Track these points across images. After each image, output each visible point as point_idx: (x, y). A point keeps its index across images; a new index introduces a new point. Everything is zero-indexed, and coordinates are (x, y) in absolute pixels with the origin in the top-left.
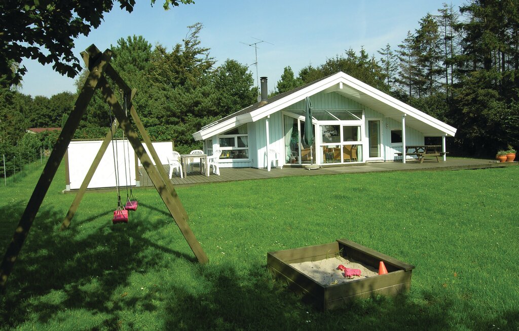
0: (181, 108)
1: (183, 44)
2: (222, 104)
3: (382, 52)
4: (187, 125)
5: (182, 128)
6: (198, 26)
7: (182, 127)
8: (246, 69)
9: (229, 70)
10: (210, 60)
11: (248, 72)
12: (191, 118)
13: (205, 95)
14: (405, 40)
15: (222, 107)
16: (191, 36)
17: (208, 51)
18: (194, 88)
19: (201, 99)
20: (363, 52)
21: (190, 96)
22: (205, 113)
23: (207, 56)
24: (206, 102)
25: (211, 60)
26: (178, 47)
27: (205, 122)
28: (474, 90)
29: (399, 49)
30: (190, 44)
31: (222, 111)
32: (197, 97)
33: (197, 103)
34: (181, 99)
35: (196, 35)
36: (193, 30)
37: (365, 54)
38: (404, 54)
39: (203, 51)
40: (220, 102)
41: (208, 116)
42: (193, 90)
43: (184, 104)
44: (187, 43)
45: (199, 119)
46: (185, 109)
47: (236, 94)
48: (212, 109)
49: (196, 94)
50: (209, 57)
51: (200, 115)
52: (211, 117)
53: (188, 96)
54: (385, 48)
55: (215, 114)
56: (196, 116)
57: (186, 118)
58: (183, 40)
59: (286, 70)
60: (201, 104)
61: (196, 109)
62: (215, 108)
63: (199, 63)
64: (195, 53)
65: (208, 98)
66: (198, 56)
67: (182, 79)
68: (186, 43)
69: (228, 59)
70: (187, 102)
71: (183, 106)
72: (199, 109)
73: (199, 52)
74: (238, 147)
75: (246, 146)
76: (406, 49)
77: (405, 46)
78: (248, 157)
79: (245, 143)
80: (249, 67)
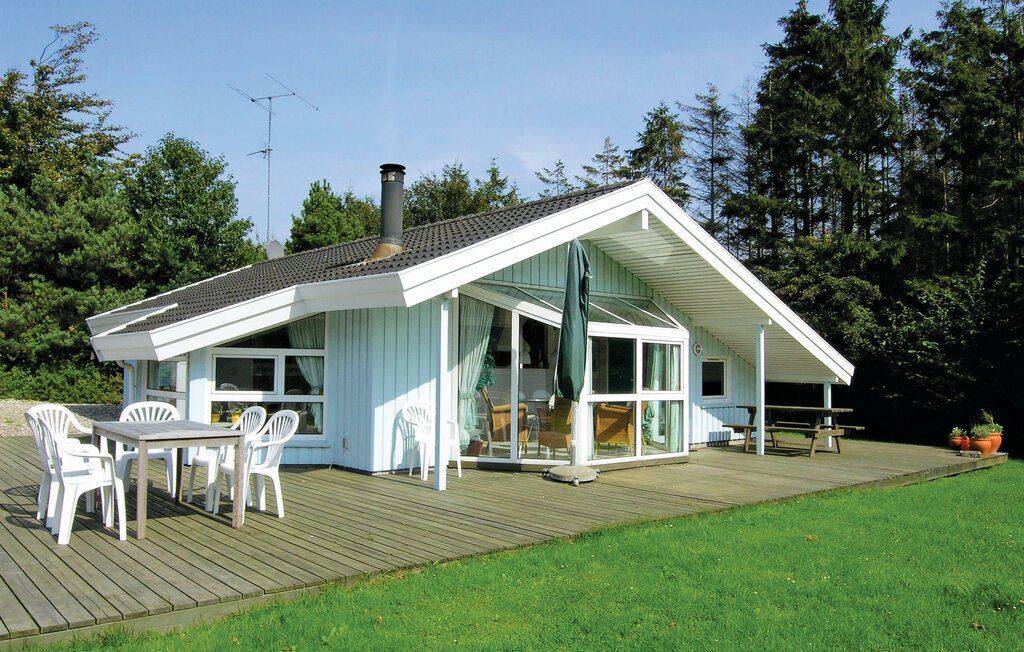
0: (12, 253)
1: (31, 73)
2: (147, 256)
3: (546, 176)
4: (29, 306)
5: (12, 316)
6: (85, 31)
7: (13, 311)
8: (217, 170)
9: (173, 164)
10: (107, 133)
11: (222, 178)
12: (42, 285)
13: (98, 222)
14: (598, 156)
15: (145, 263)
16: (56, 57)
17: (106, 108)
18: (61, 202)
19: (83, 233)
20: (494, 173)
21: (45, 219)
22: (93, 275)
23: (102, 120)
24: (100, 245)
25: (113, 133)
26: (13, 78)
27: (94, 304)
28: (817, 277)
29: (584, 174)
30: (52, 79)
31: (142, 276)
32: (70, 226)
33: (69, 245)
34: (15, 225)
35: (74, 56)
36: (68, 40)
37: (500, 177)
39: (91, 104)
40: (140, 249)
41: (102, 287)
42: (55, 204)
43: (25, 242)
44: (42, 74)
45: (71, 293)
46: (26, 257)
47: (190, 232)
48: (115, 265)
49: (69, 216)
50: (106, 124)
51: (76, 279)
52: (110, 291)
53: (40, 219)
54: (554, 167)
55: (124, 283)
56: (60, 283)
57: (25, 286)
58: (33, 63)
59: (316, 189)
60: (82, 249)
61: (64, 259)
62: (125, 264)
63: (76, 136)
64: (64, 105)
65: (104, 233)
66: (73, 117)
67: (20, 168)
68: (40, 72)
69: (170, 135)
70: (36, 237)
71: (19, 246)
72: (75, 262)
73: (76, 106)
74: (287, 392)
75: (318, 392)
76: (600, 176)
77: (598, 169)
78: (319, 430)
79: (313, 381)
80: (227, 164)
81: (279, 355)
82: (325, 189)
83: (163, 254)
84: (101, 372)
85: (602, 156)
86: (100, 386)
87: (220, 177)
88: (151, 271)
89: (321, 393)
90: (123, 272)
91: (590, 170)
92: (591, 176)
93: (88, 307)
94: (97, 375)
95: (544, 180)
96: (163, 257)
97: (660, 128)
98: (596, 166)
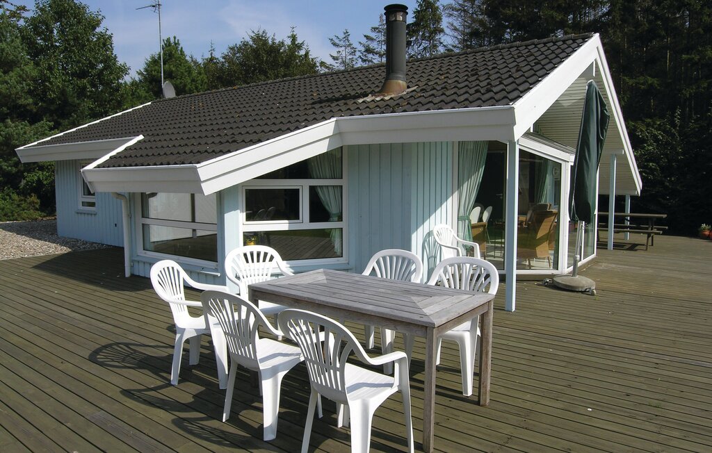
3: (337, 41)
11: (101, 29)
14: (374, 28)
20: (294, 38)
22: (5, 110)
24: (11, 84)
27: (11, 135)
29: (364, 40)
37: (299, 41)
38: (368, 50)
48: (22, 102)
54: (342, 36)
62: (29, 101)
74: (312, 220)
75: (336, 219)
76: (376, 43)
77: (375, 38)
78: (339, 254)
79: (333, 209)
80: (104, 17)
81: (303, 186)
82: (176, 44)
83: (63, 93)
84: (18, 194)
85: (377, 28)
86: (19, 206)
87: (98, 30)
88: (52, 108)
89: (340, 219)
90: (28, 108)
91: (367, 37)
92: (369, 42)
93: (6, 137)
94: (15, 196)
95: (334, 44)
96: (63, 95)
97: (426, 9)
98: (373, 35)
